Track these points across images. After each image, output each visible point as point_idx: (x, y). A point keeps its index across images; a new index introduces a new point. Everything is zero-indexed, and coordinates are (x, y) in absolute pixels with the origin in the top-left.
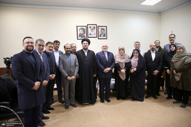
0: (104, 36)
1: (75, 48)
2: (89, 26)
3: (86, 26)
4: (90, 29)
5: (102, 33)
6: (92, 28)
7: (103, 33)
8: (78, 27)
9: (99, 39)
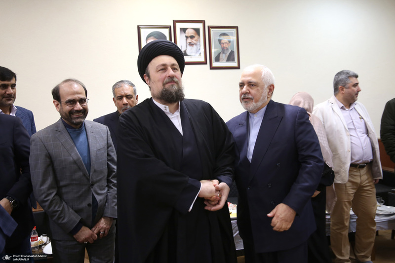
0: (230, 58)
1: (130, 101)
2: (179, 26)
3: (169, 27)
4: (184, 35)
5: (224, 50)
6: (190, 32)
7: (227, 49)
8: (142, 30)
9: (212, 68)
